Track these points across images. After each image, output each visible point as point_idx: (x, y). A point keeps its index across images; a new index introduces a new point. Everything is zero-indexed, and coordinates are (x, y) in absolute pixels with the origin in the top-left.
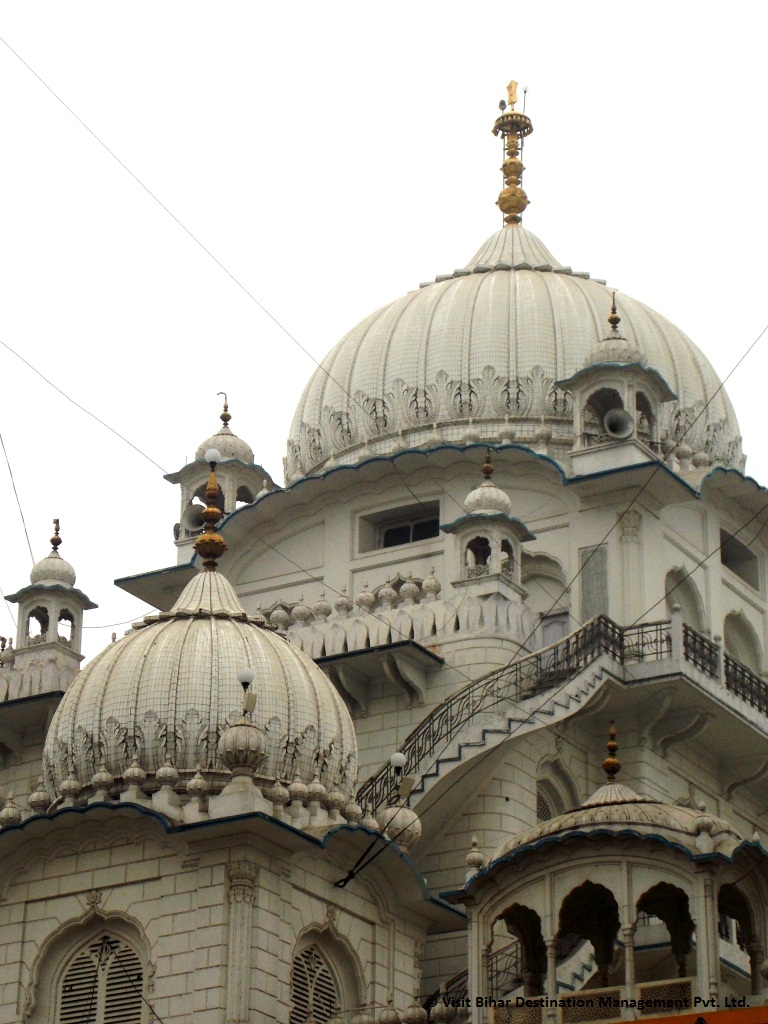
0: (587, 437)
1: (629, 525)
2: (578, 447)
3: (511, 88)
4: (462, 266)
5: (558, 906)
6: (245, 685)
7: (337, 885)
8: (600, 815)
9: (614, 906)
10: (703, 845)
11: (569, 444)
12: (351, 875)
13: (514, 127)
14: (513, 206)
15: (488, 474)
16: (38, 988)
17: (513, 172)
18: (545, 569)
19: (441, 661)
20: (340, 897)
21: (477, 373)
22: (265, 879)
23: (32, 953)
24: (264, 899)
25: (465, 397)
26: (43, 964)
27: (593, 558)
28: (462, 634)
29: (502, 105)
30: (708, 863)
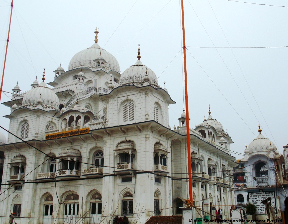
0: (96, 67)
1: (100, 77)
2: (95, 68)
3: (97, 28)
4: (90, 47)
5: (69, 118)
6: (41, 94)
7: (53, 116)
8: (75, 108)
9: (74, 118)
10: (83, 111)
11: (94, 67)
12: (54, 115)
13: (97, 32)
14: (96, 41)
15: (81, 71)
16: (19, 127)
17: (96, 37)
18: (91, 82)
19: (74, 92)
20: (53, 118)
21: (86, 60)
22: (41, 116)
23: (18, 124)
24: (41, 118)
25: (85, 62)
26: (19, 125)
27: (96, 80)
28: (77, 89)
29: (96, 30)
30: (83, 113)
